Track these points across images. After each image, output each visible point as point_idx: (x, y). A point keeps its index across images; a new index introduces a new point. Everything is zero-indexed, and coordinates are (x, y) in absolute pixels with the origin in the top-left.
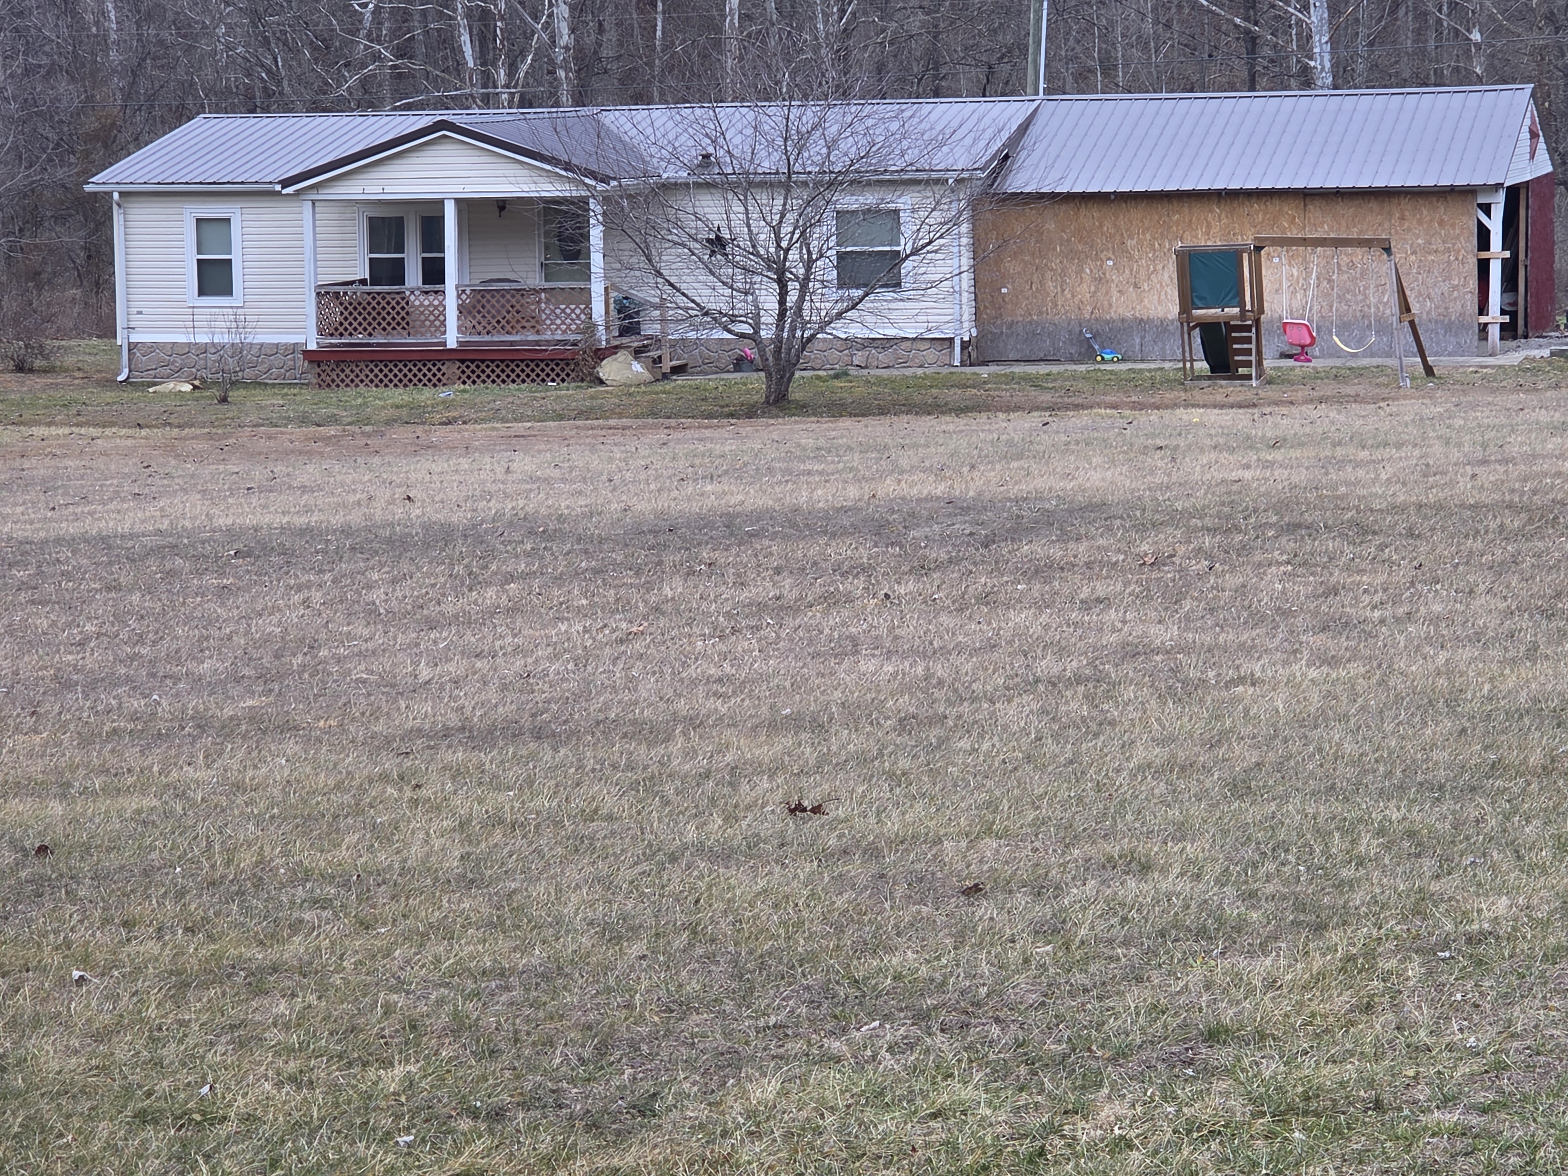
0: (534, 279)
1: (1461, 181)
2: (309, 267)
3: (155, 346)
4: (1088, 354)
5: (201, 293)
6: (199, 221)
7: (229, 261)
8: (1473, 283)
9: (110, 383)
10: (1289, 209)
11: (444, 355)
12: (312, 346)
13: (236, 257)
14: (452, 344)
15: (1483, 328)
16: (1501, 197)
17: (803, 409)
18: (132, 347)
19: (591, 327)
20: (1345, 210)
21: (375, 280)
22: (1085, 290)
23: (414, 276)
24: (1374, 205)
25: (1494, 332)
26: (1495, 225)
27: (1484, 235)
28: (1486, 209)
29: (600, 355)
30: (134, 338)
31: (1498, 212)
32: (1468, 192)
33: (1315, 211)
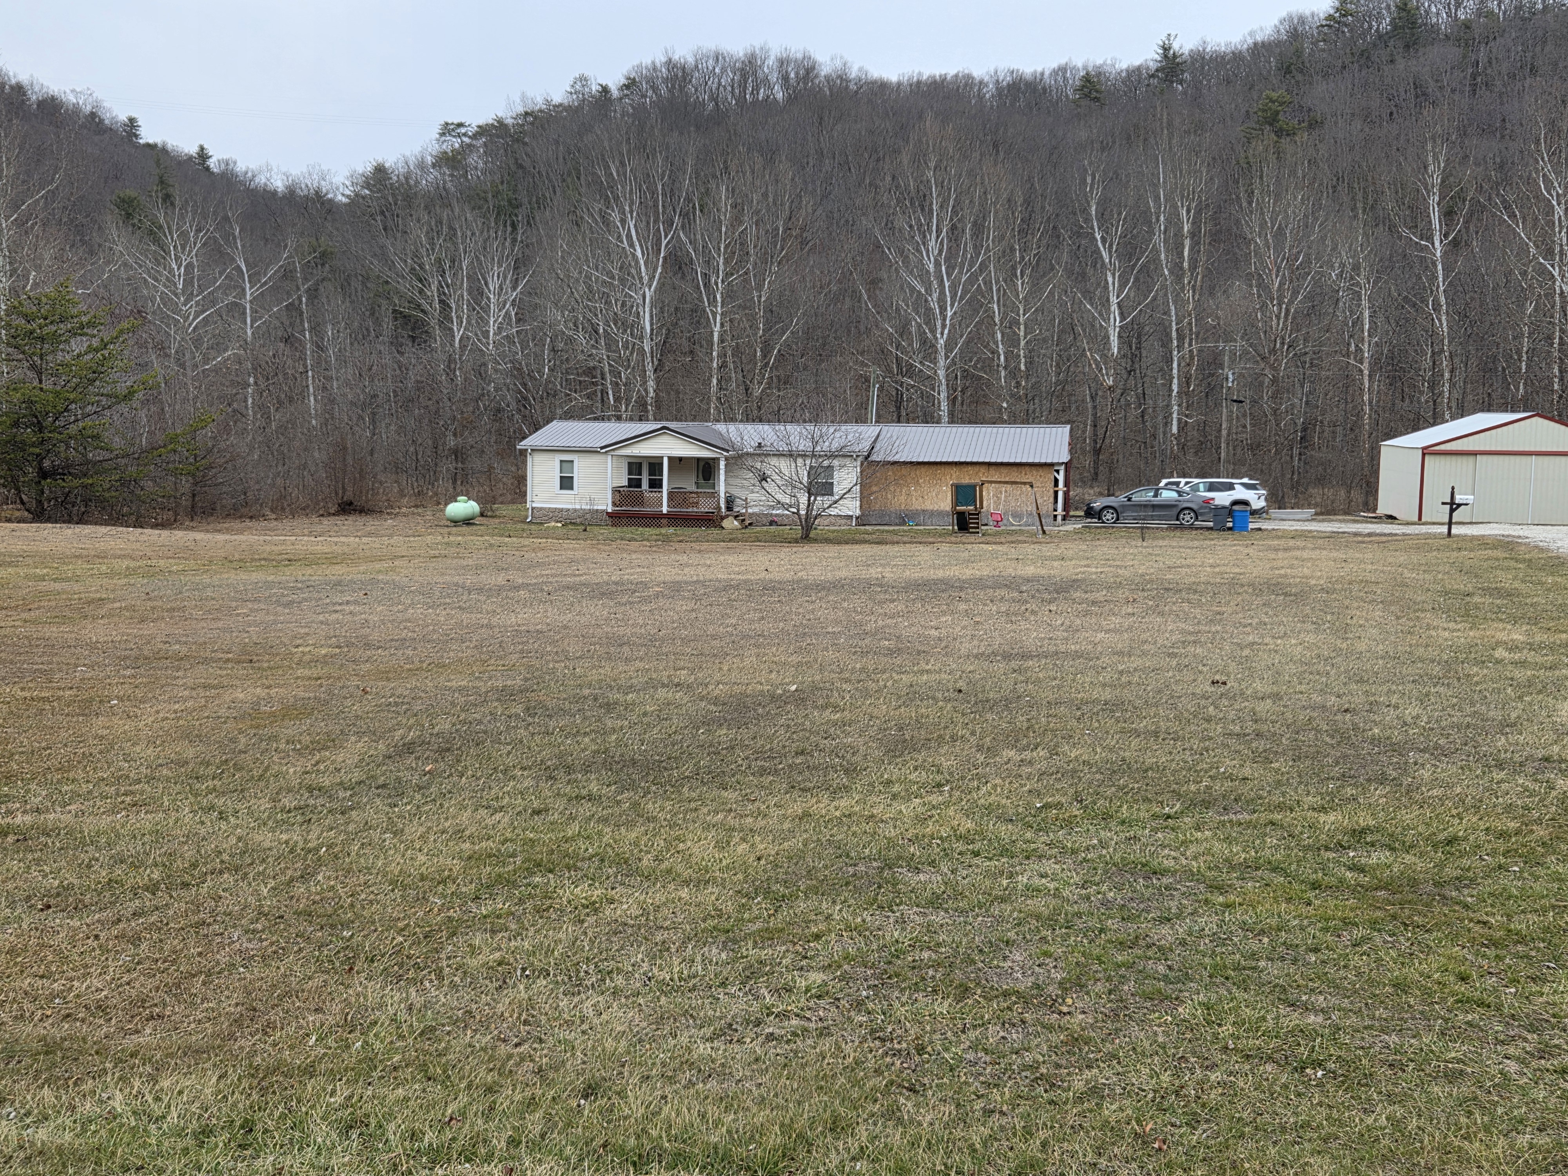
0: (693, 488)
1: (1049, 461)
2: (609, 480)
3: (541, 509)
4: (904, 523)
5: (561, 488)
6: (561, 461)
7: (572, 478)
8: (1052, 500)
9: (524, 522)
10: (983, 469)
11: (661, 516)
12: (610, 510)
13: (575, 475)
14: (665, 512)
15: (1055, 516)
16: (1063, 467)
17: (816, 541)
18: (533, 509)
19: (719, 508)
20: (1004, 470)
21: (630, 486)
22: (903, 498)
23: (645, 485)
24: (1015, 469)
25: (1059, 518)
26: (1061, 478)
27: (1056, 481)
28: (1058, 471)
29: (723, 518)
30: (534, 505)
31: (1062, 473)
32: (1052, 465)
33: (992, 470)
